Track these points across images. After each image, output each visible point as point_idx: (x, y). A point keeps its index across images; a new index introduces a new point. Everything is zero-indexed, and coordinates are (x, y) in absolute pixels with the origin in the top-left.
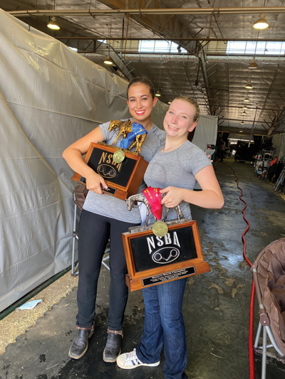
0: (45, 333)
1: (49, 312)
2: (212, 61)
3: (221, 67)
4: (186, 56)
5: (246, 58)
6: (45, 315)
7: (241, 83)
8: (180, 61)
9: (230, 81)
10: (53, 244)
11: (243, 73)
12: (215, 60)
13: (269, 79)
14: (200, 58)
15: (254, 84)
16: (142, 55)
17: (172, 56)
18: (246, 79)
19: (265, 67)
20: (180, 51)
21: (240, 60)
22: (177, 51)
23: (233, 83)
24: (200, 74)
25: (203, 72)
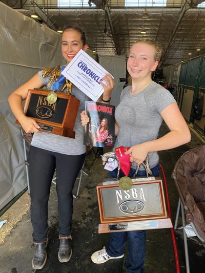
0: (14, 248)
1: (14, 230)
2: (115, 13)
3: (122, 18)
4: (96, 10)
5: (139, 10)
6: (11, 232)
7: (137, 30)
8: (91, 13)
9: (129, 28)
10: (9, 173)
11: (138, 21)
12: (117, 12)
13: (156, 26)
14: (106, 11)
15: (147, 30)
16: (61, 10)
17: (85, 10)
18: (140, 26)
19: (154, 16)
20: (90, 5)
21: (136, 12)
22: (88, 5)
23: (131, 30)
24: (107, 24)
25: (109, 22)
